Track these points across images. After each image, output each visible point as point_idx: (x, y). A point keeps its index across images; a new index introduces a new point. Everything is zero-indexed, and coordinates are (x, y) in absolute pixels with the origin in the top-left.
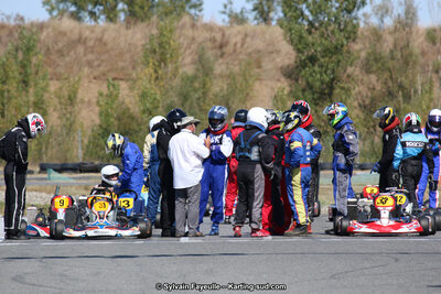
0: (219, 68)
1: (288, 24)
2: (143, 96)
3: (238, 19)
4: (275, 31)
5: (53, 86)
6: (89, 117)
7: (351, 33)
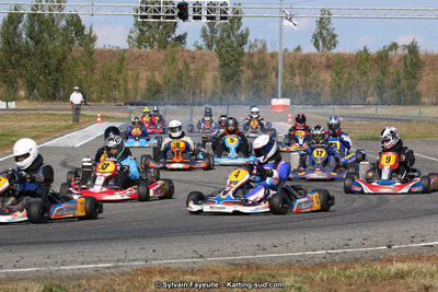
0: (192, 66)
1: (219, 52)
2: (165, 77)
3: (199, 48)
4: (213, 53)
5: (130, 73)
6: (143, 85)
7: (242, 54)
